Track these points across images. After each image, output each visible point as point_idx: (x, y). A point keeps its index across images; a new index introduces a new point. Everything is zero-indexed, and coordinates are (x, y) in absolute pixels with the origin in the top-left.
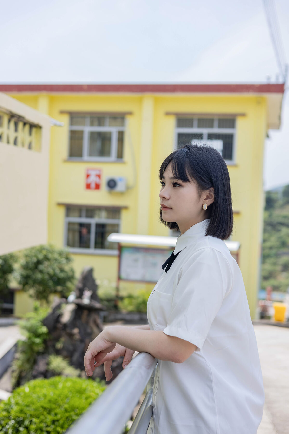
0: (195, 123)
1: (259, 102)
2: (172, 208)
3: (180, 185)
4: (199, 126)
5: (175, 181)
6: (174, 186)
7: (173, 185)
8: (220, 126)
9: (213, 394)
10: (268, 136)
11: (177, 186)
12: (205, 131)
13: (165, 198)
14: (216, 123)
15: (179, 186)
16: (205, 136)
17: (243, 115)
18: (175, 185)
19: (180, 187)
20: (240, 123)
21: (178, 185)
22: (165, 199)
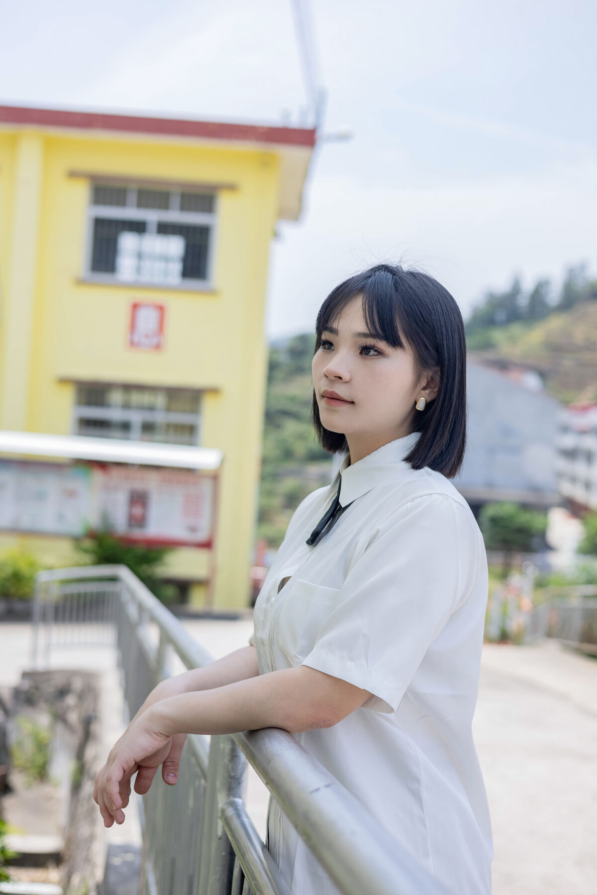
0: (132, 198)
1: (265, 163)
2: (353, 403)
3: (380, 353)
4: (140, 205)
5: (370, 341)
6: (361, 353)
7: (359, 351)
8: (184, 208)
9: (422, 809)
10: (276, 235)
11: (372, 352)
12: (152, 216)
13: (340, 378)
14: (176, 201)
15: (376, 355)
16: (153, 227)
17: (232, 187)
18: (365, 351)
19: (381, 357)
20: (225, 203)
21: (376, 351)
22: (340, 381)
